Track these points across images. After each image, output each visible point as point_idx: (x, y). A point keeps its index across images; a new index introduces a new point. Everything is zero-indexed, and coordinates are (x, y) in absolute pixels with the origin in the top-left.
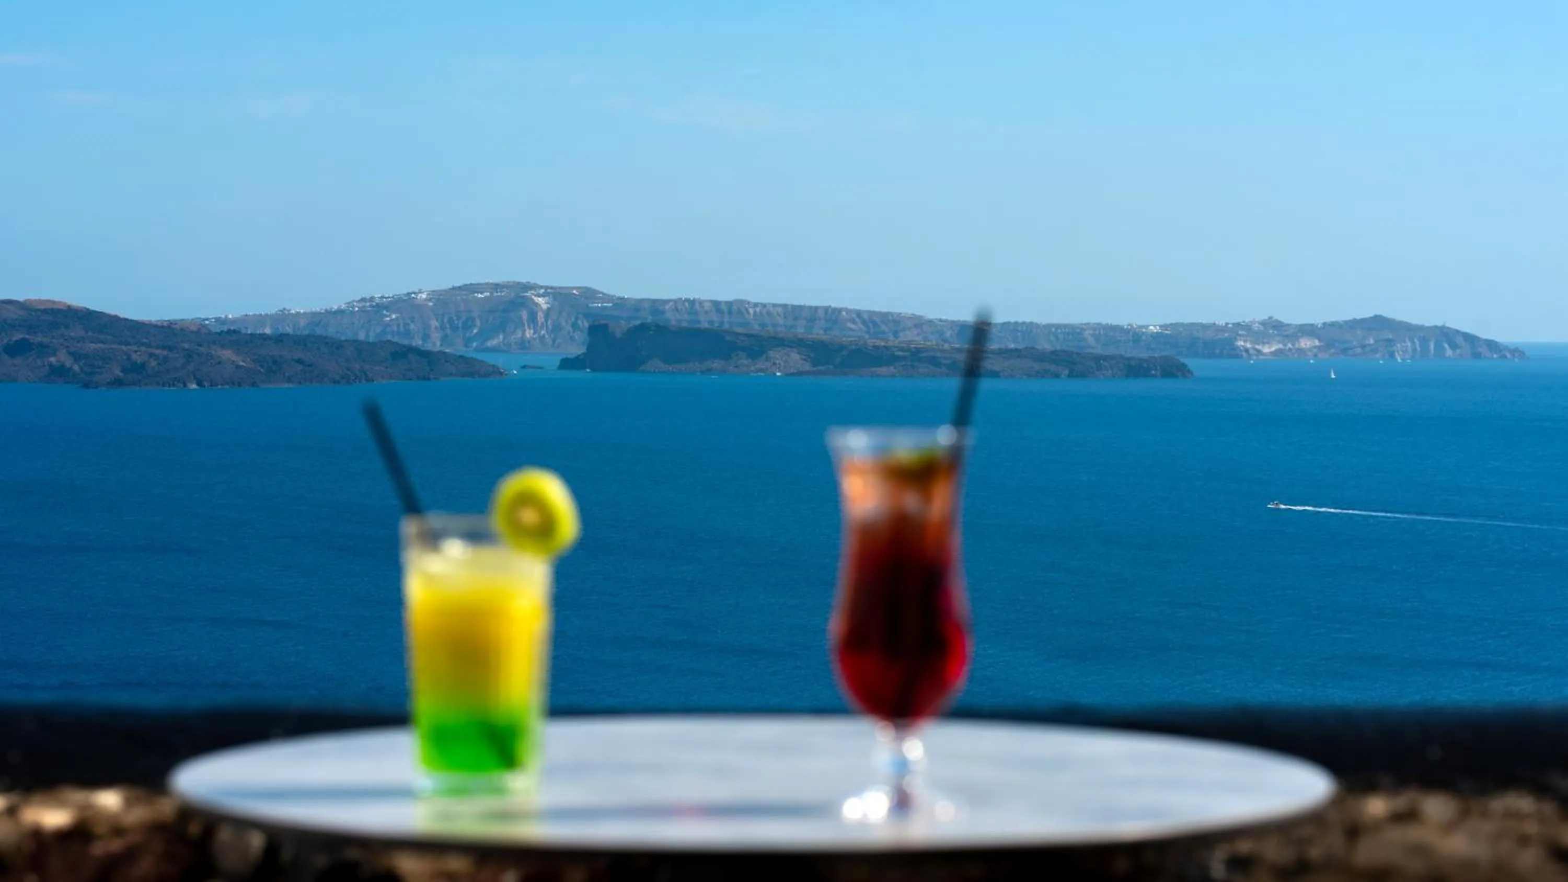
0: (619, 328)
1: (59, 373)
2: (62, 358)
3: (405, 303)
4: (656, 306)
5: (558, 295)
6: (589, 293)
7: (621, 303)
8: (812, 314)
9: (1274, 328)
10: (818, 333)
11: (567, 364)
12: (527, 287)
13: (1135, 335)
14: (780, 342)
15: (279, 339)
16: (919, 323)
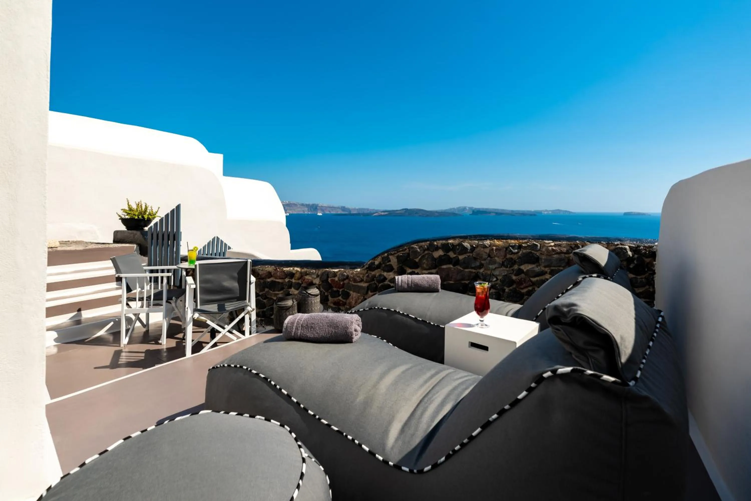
0: (475, 211)
1: (420, 216)
2: (420, 214)
3: (454, 209)
4: (479, 209)
5: (469, 208)
6: (472, 207)
7: (476, 209)
8: (496, 210)
9: (546, 211)
10: (496, 211)
11: (470, 214)
12: (466, 207)
13: (531, 211)
14: (493, 212)
15: (441, 212)
16: (507, 210)
